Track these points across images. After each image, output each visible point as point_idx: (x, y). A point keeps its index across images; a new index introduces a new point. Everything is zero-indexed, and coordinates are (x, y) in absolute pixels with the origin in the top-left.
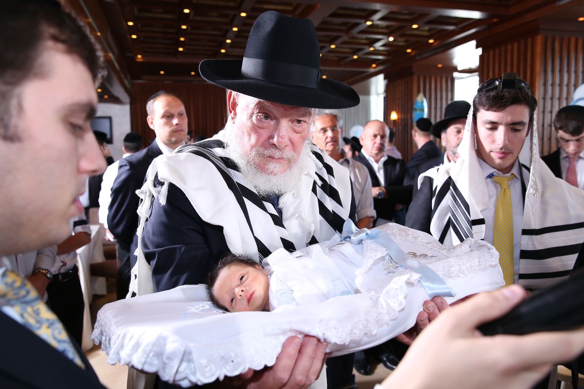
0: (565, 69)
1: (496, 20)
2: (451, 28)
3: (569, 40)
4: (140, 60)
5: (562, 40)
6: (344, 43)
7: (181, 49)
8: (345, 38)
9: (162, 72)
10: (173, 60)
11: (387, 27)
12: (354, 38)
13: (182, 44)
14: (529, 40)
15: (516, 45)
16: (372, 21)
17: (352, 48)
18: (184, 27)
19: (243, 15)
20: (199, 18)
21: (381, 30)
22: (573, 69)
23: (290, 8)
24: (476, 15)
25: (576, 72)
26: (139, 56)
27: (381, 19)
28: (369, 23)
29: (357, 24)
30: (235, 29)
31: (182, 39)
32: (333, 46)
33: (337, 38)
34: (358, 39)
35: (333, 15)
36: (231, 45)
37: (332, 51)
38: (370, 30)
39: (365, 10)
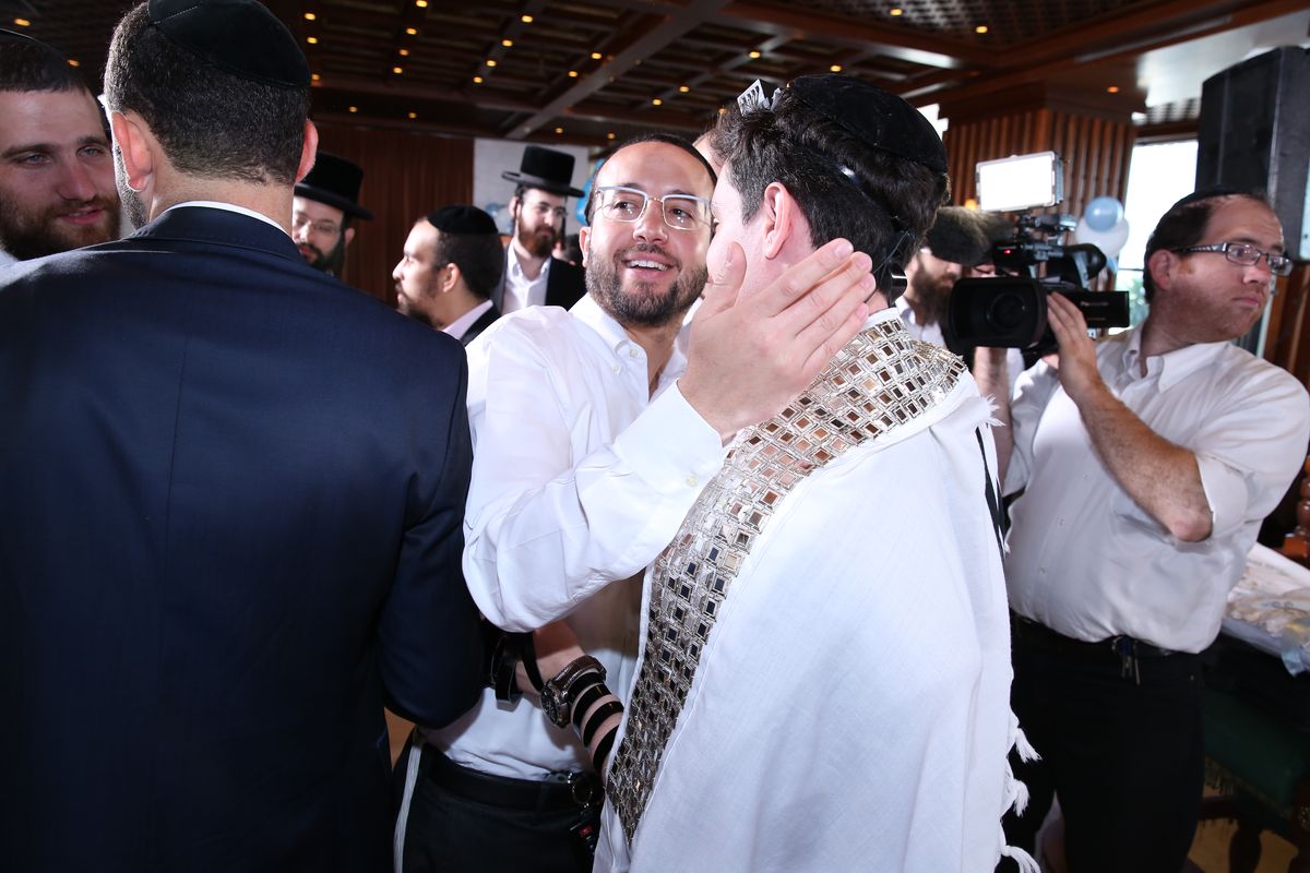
0: (1082, 172)
1: (974, 74)
2: (898, 77)
3: (1092, 123)
4: (314, 84)
5: (1079, 121)
6: (706, 84)
7: (398, 70)
8: (707, 76)
9: (353, 109)
10: (380, 88)
11: (786, 64)
12: (724, 77)
13: (402, 62)
14: (1028, 116)
15: (1005, 121)
16: (760, 52)
17: (717, 96)
18: (412, 31)
19: (527, 19)
20: (440, 17)
21: (773, 69)
22: (1094, 173)
23: (615, 16)
24: (942, 61)
25: (1098, 179)
26: (315, 77)
27: (775, 50)
28: (754, 55)
29: (734, 55)
30: (507, 43)
31: (404, 53)
32: (684, 89)
33: (693, 75)
34: (731, 79)
35: (693, 35)
36: (494, 71)
37: (682, 97)
38: (755, 66)
39: (749, 33)
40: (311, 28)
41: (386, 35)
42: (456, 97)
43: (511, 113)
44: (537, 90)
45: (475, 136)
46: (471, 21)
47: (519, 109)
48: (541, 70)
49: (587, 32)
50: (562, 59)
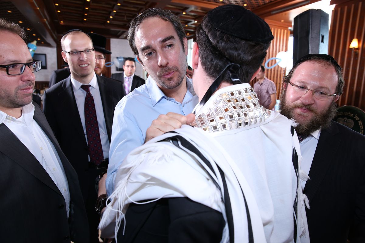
4: (62, 24)
7: (85, 20)
13: (86, 17)
16: (186, 12)
18: (87, 9)
19: (119, 4)
21: (191, 17)
26: (62, 22)
27: (191, 12)
28: (184, 13)
30: (115, 11)
31: (86, 14)
36: (112, 19)
40: (58, 8)
41: (80, 10)
42: (103, 27)
43: (120, 31)
44: (126, 25)
45: (110, 38)
46: (104, 5)
47: (122, 30)
48: (125, 18)
49: (137, 8)
50: (131, 15)
